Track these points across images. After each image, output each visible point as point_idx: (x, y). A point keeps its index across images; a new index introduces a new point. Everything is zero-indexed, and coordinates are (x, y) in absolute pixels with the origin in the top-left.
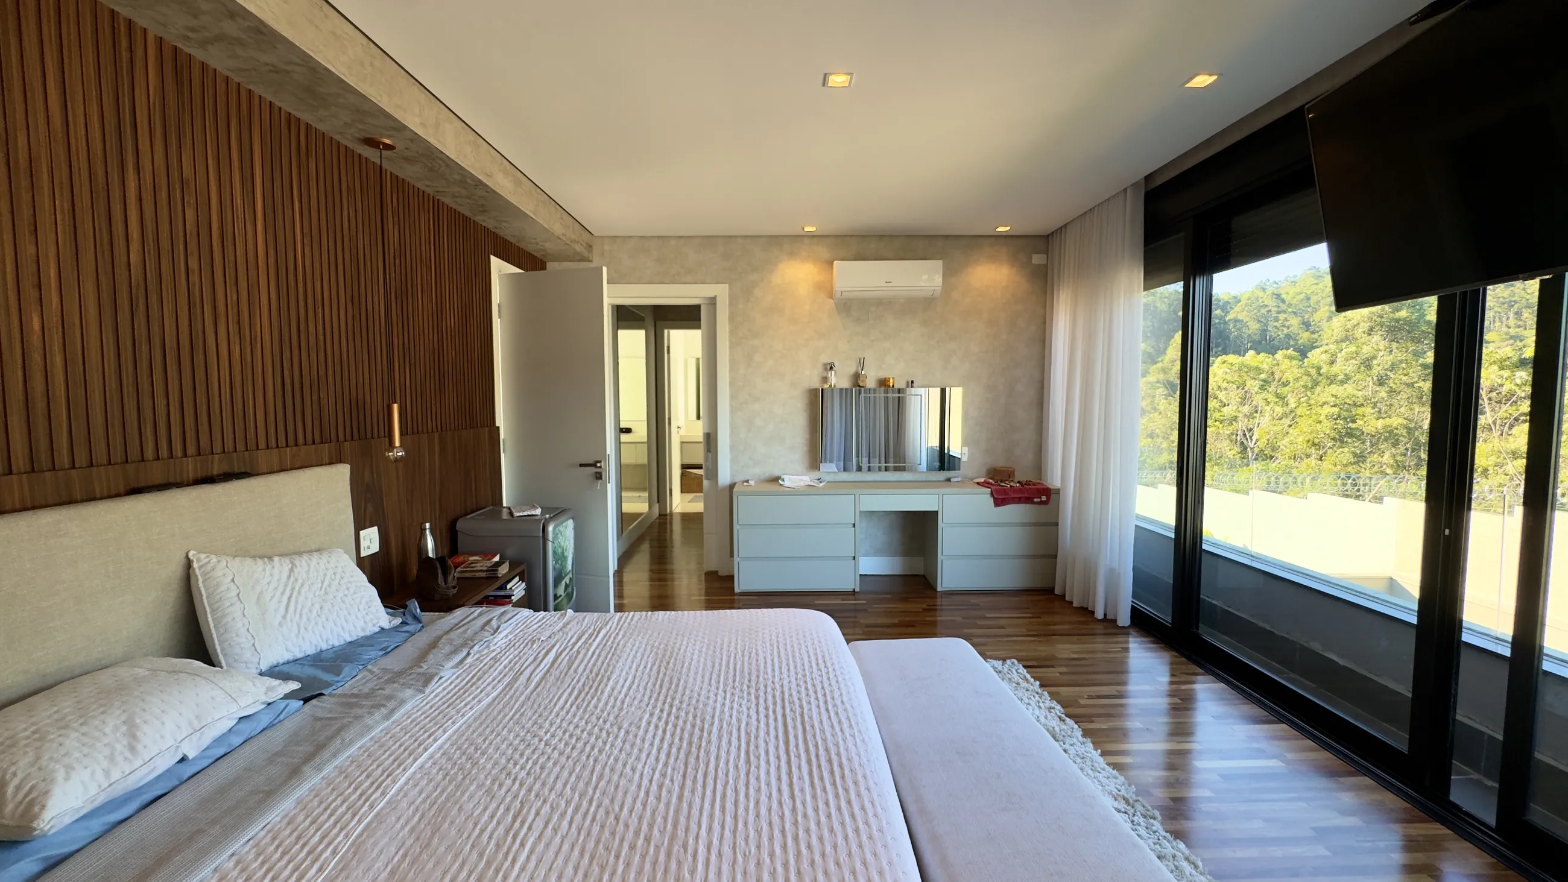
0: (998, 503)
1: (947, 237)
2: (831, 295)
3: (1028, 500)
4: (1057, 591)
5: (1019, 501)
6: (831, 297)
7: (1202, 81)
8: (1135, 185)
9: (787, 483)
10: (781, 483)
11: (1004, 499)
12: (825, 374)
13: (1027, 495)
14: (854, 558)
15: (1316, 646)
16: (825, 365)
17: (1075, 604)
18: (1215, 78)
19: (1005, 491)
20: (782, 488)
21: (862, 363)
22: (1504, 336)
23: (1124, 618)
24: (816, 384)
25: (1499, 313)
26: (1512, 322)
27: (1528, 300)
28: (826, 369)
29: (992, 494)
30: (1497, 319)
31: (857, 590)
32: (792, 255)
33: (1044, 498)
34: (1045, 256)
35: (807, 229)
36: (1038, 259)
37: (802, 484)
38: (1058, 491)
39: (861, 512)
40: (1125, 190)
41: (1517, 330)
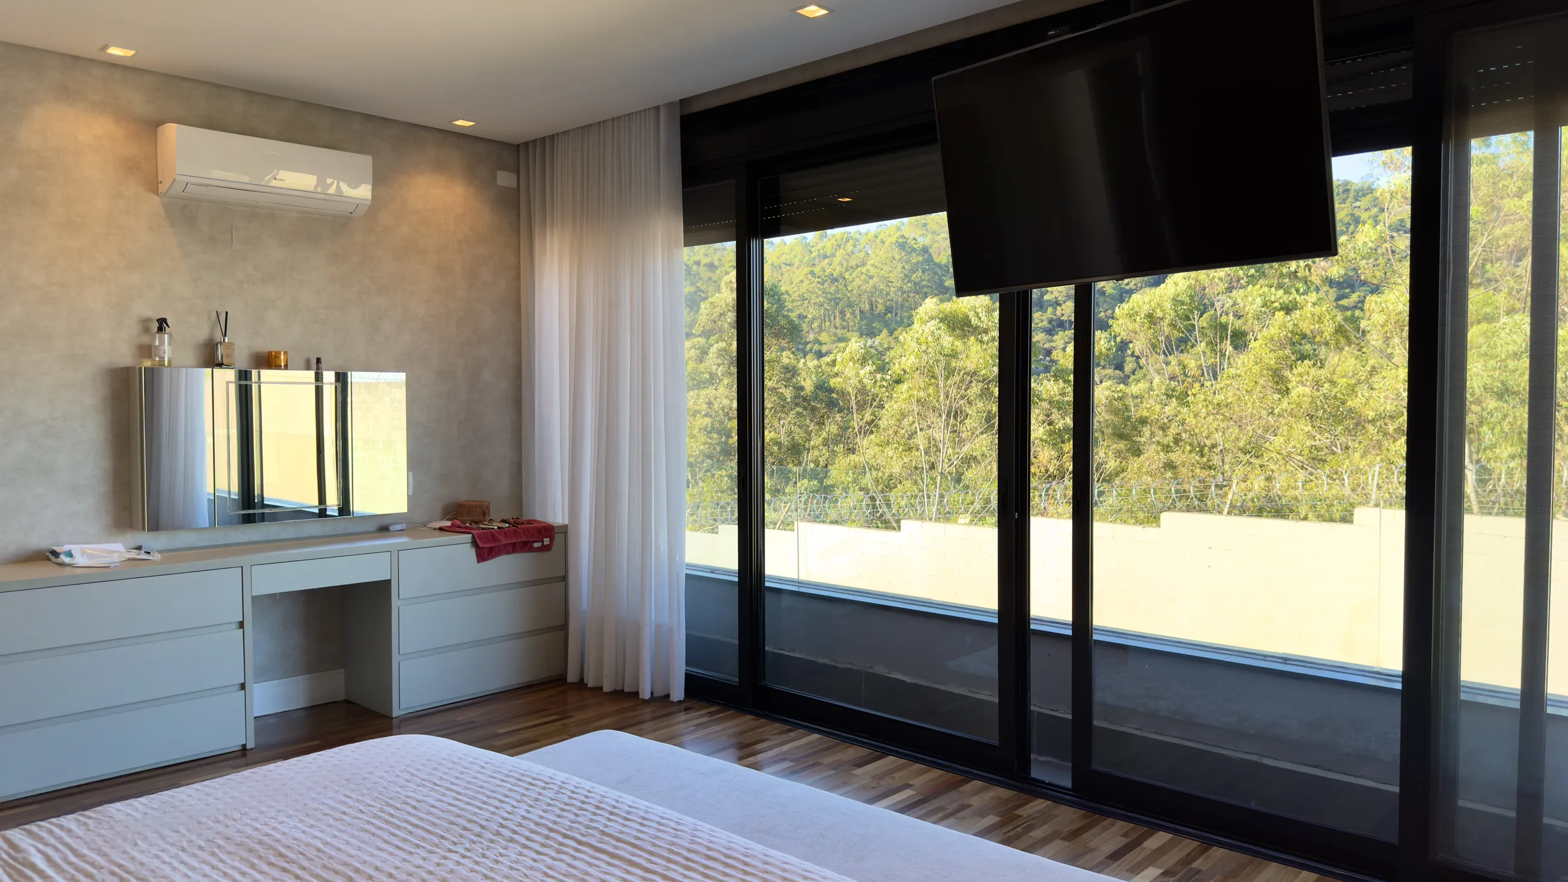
0: (483, 555)
1: (368, 117)
2: (153, 185)
3: (525, 547)
4: (572, 677)
5: (513, 549)
6: (156, 191)
7: (813, 11)
8: (670, 105)
9: (80, 560)
10: (67, 560)
11: (491, 549)
12: (145, 340)
13: (524, 539)
14: (243, 686)
15: (881, 670)
16: (145, 322)
17: (606, 689)
18: (823, 12)
19: (491, 536)
20: (67, 571)
21: (223, 322)
22: (833, 338)
23: (678, 692)
24: (125, 357)
25: (828, 310)
26: (838, 321)
27: (849, 298)
28: (146, 330)
29: (474, 543)
30: (827, 319)
31: (250, 745)
32: (67, 94)
33: (547, 541)
34: (515, 176)
35: (114, 51)
36: (505, 179)
37: (116, 558)
38: (564, 529)
39: (254, 598)
40: (657, 108)
41: (843, 331)
